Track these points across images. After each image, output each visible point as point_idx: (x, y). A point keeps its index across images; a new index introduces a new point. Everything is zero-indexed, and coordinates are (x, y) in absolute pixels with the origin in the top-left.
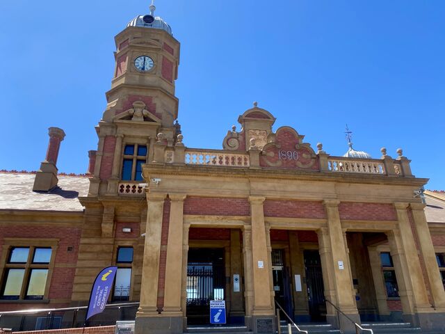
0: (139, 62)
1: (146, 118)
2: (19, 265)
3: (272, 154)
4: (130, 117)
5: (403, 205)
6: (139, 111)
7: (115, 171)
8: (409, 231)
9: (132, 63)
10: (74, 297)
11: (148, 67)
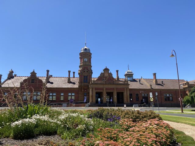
0: (85, 59)
1: (87, 72)
2: (70, 96)
3: (107, 81)
4: (84, 72)
5: (126, 88)
6: (86, 70)
7: (83, 81)
8: (126, 92)
9: (84, 60)
10: (79, 100)
11: (86, 61)
